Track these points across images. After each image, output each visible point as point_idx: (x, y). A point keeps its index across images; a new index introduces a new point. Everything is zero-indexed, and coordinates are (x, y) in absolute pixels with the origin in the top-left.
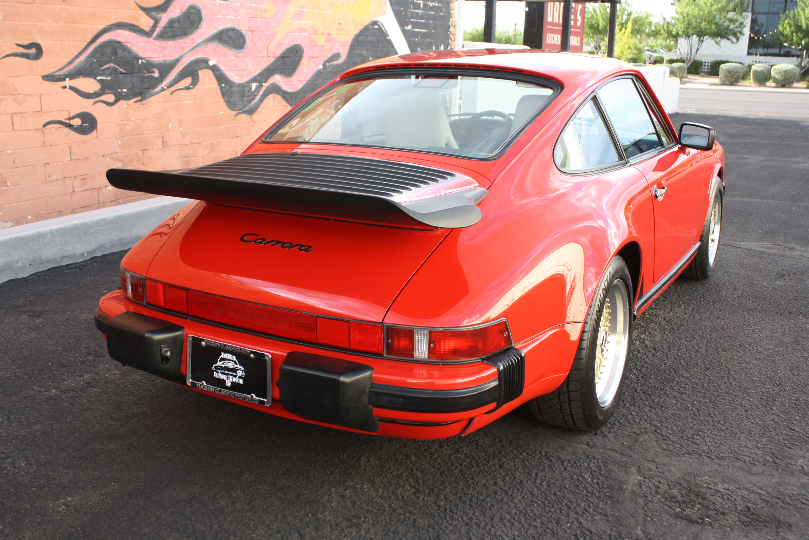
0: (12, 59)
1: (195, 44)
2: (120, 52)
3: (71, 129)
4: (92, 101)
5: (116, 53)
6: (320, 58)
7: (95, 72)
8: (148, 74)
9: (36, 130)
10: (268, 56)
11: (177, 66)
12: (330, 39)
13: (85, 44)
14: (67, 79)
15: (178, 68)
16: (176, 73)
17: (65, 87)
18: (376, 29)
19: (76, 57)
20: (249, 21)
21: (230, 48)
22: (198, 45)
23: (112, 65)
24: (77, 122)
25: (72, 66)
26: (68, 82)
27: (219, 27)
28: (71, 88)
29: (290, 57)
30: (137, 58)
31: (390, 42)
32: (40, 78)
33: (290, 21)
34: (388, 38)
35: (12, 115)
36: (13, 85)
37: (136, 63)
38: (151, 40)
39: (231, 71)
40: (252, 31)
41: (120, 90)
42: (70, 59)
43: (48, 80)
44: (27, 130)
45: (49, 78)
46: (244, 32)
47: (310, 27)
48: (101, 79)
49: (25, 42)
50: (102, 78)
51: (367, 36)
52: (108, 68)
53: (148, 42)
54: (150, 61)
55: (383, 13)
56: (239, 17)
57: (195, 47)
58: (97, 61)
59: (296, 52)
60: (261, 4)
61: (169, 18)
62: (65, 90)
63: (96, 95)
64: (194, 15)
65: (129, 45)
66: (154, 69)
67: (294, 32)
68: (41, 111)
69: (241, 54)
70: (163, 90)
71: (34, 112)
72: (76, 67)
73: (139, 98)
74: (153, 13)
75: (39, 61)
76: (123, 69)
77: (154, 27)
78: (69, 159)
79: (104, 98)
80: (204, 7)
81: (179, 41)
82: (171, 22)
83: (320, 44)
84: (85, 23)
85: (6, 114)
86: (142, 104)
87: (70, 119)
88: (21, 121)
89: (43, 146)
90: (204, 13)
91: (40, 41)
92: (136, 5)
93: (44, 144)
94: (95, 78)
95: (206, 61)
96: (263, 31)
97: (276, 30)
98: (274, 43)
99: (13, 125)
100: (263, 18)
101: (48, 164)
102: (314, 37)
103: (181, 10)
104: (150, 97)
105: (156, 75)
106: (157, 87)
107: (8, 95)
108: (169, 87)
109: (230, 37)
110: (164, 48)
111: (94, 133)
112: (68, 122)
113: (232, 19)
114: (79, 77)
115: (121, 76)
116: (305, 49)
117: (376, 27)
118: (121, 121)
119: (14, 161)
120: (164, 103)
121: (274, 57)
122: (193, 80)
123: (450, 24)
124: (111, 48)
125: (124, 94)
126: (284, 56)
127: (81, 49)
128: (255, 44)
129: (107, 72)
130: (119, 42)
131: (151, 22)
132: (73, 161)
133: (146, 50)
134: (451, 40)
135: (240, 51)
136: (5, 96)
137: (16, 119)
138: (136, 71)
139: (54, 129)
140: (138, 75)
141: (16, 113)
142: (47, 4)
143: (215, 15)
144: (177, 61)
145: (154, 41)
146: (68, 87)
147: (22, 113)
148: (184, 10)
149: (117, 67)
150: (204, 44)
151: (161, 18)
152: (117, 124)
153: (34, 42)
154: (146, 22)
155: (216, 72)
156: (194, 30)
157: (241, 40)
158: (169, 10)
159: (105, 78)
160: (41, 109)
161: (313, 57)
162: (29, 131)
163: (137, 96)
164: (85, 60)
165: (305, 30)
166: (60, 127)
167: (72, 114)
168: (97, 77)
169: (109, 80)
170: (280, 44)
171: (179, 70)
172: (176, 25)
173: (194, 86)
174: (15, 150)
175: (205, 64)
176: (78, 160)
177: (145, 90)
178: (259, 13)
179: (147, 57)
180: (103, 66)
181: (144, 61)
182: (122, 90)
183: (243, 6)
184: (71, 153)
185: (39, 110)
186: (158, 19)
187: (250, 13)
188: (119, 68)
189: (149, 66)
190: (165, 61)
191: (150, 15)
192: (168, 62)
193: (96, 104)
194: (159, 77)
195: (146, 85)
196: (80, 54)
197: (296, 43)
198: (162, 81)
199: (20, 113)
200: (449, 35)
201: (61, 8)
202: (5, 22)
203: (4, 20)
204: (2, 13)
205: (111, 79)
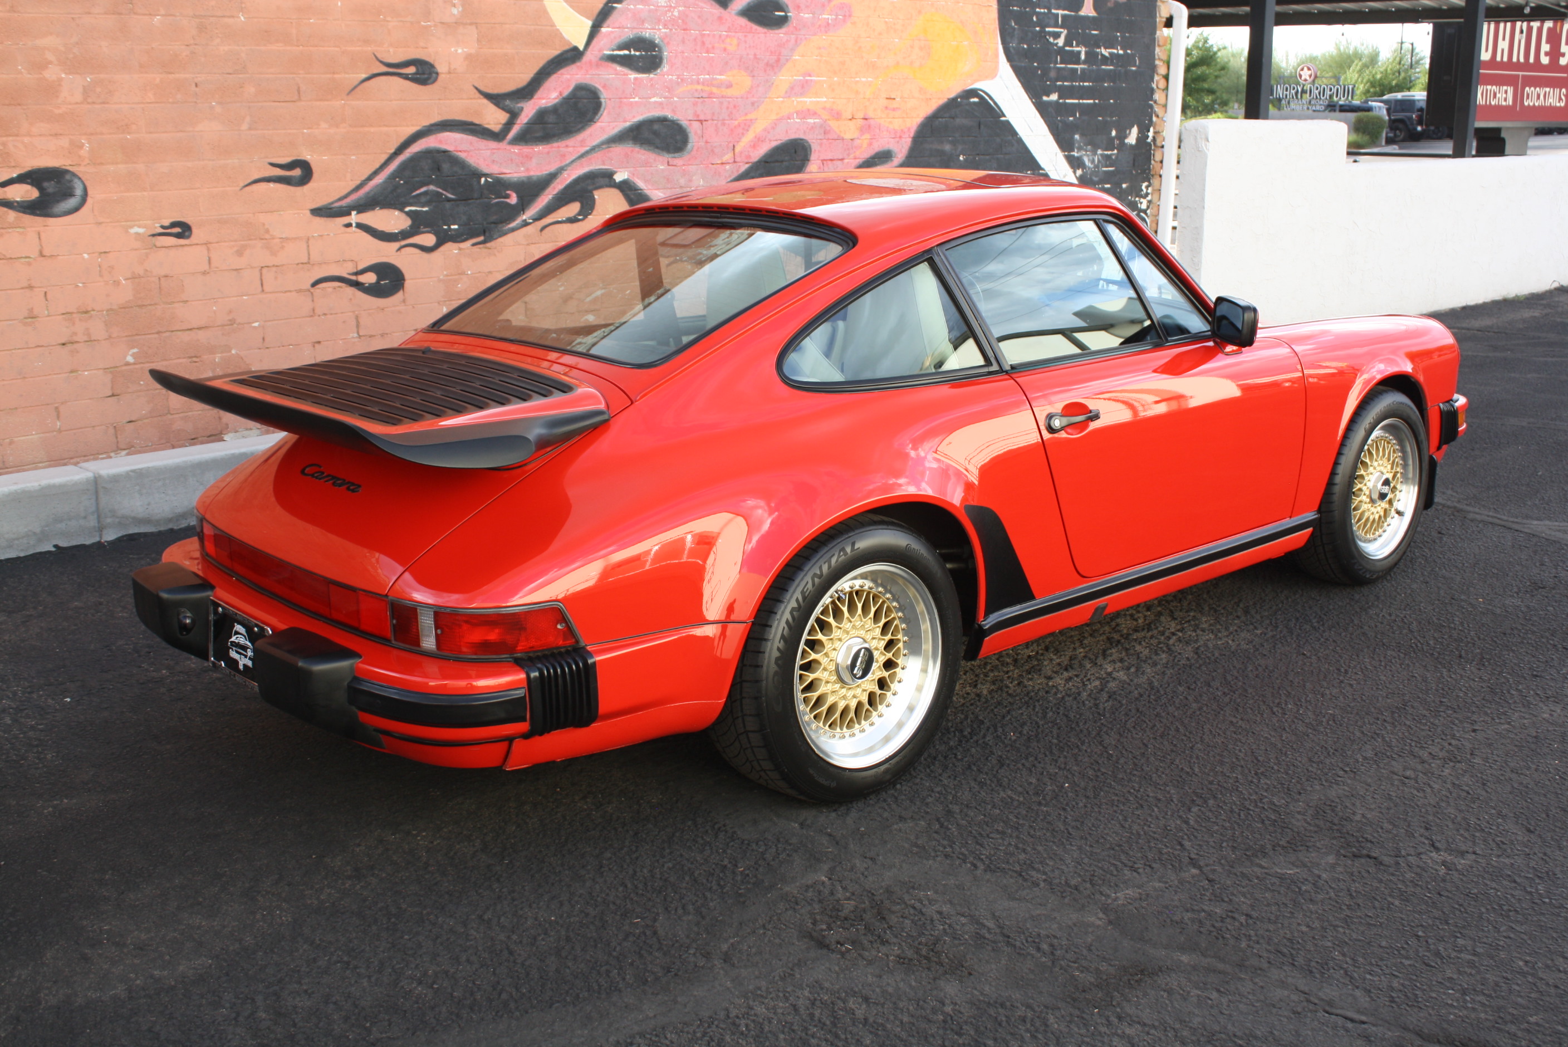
0: (263, 185)
1: (588, 148)
2: (446, 167)
3: (359, 290)
4: (396, 245)
5: (439, 169)
6: (846, 161)
7: (403, 199)
8: (496, 200)
9: (299, 291)
10: (735, 162)
11: (552, 186)
12: (869, 126)
13: (384, 157)
14: (354, 213)
15: (554, 188)
16: (550, 197)
17: (349, 225)
18: (974, 103)
19: (370, 178)
20: (695, 104)
21: (656, 150)
22: (593, 149)
23: (432, 187)
24: (370, 278)
25: (362, 192)
26: (354, 217)
27: (634, 117)
28: (360, 226)
29: (782, 162)
30: (478, 175)
31: (1008, 129)
32: (308, 213)
33: (781, 99)
34: (1003, 119)
35: (261, 270)
36: (264, 224)
37: (474, 182)
38: (503, 145)
39: (658, 189)
40: (701, 121)
41: (445, 227)
42: (358, 182)
43: (321, 216)
44: (286, 292)
45: (323, 212)
46: (684, 123)
47: (824, 108)
48: (411, 211)
49: (284, 160)
50: (413, 208)
51: (953, 118)
52: (426, 193)
53: (498, 149)
54: (502, 179)
55: (992, 74)
56: (675, 99)
57: (587, 153)
58: (405, 182)
59: (795, 152)
60: (721, 75)
61: (537, 108)
62: (349, 230)
63: (404, 235)
64: (585, 101)
65: (462, 155)
66: (508, 192)
67: (789, 119)
68: (309, 263)
69: (679, 160)
70: (525, 224)
71: (298, 264)
72: (368, 193)
73: (482, 238)
74: (508, 102)
75: (306, 188)
76: (453, 194)
77: (509, 125)
78: (356, 335)
79: (417, 240)
80: (604, 87)
81: (555, 144)
82: (542, 115)
83: (848, 136)
84: (387, 126)
85: (252, 268)
86: (486, 248)
87: (357, 274)
88: (276, 278)
89: (312, 316)
90: (604, 96)
91: (308, 158)
92: (475, 91)
93: (313, 313)
94: (402, 210)
95: (609, 175)
96: (724, 120)
97: (749, 117)
98: (750, 136)
99: (262, 285)
100: (723, 97)
101: (319, 342)
102: (833, 124)
103: (561, 93)
104: (500, 236)
105: (513, 200)
106: (514, 220)
107: (255, 239)
108: (538, 218)
109: (655, 133)
110: (529, 157)
111: (399, 295)
112: (354, 278)
113: (661, 103)
114: (373, 209)
115: (448, 205)
116: (815, 147)
117: (976, 100)
118: (447, 275)
119: (264, 339)
120: (528, 245)
121: (747, 163)
122: (582, 207)
123: (1154, 86)
124: (429, 161)
125: (453, 233)
126: (769, 160)
127: (377, 165)
128: (707, 142)
129: (423, 199)
130: (445, 152)
131: (503, 117)
132: (362, 338)
133: (494, 161)
134: (1157, 116)
135: (676, 155)
136: (250, 242)
137: (268, 276)
138: (476, 195)
139: (330, 290)
140: (478, 201)
141: (268, 267)
142: (321, 100)
143: (626, 98)
144: (552, 177)
145: (509, 147)
146: (354, 225)
147: (277, 266)
148: (566, 93)
149: (440, 190)
150: (604, 147)
151: (522, 109)
152: (440, 281)
153: (299, 158)
154: (494, 117)
155: (629, 193)
156: (586, 125)
157: (678, 138)
158: (537, 96)
159: (418, 209)
160: (309, 259)
161: (831, 160)
162: (288, 294)
163: (478, 235)
164: (385, 182)
165: (815, 114)
166: (339, 287)
167: (361, 267)
168: (405, 207)
169: (426, 211)
170: (758, 140)
171: (555, 192)
172: (551, 118)
173: (585, 217)
174: (266, 321)
175: (607, 180)
176: (371, 336)
177: (493, 225)
178: (715, 90)
179: (496, 172)
180: (416, 190)
181: (489, 180)
182: (449, 227)
183: (682, 80)
184: (358, 326)
185: (305, 260)
186: (516, 110)
187: (696, 90)
188: (444, 192)
189: (500, 186)
190: (529, 178)
191: (501, 106)
192: (535, 178)
193: (404, 250)
194: (517, 203)
195: (494, 218)
196: (376, 173)
197: (793, 136)
198: (523, 211)
199: (274, 266)
200: (1151, 107)
201: (344, 104)
202: (253, 132)
203: (250, 129)
204: (248, 119)
205: (430, 209)
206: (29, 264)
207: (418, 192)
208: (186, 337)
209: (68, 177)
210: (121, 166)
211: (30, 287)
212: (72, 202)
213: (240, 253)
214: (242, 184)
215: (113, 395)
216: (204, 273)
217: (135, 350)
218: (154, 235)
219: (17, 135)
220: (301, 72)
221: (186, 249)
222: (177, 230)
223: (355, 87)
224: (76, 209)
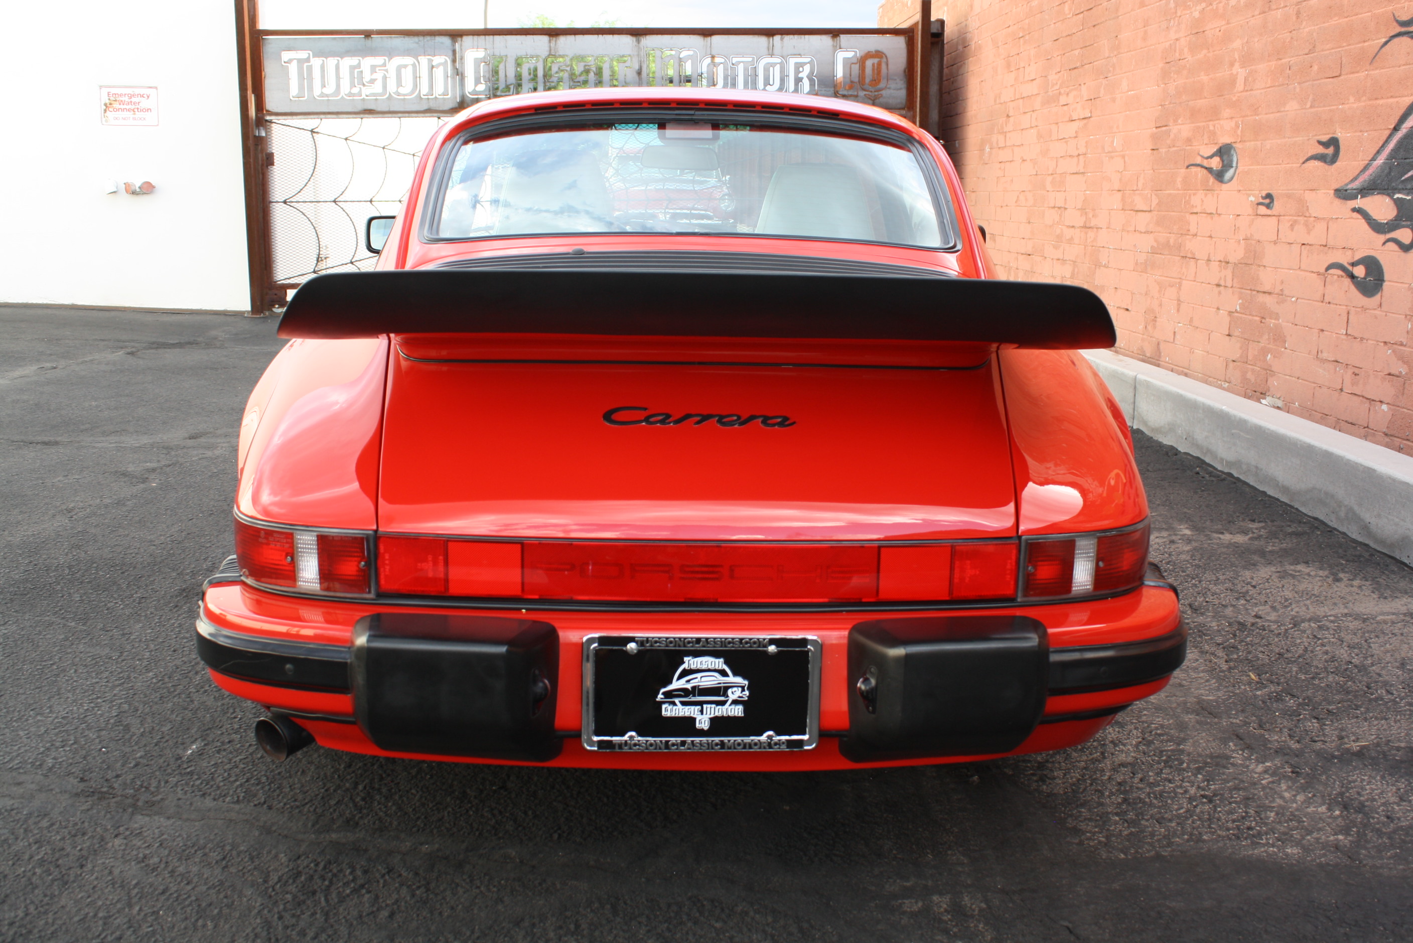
0: (1313, 163)
3: (1353, 283)
4: (1382, 238)
7: (1393, 185)
9: (1319, 274)
13: (1386, 135)
14: (1359, 196)
17: (1354, 210)
19: (1374, 159)
24: (1361, 272)
25: (1367, 175)
26: (1359, 202)
28: (1361, 212)
32: (1332, 193)
35: (1301, 247)
36: (1307, 202)
42: (1366, 163)
43: (1339, 197)
44: (1311, 272)
45: (1343, 194)
48: (1398, 198)
49: (1325, 138)
50: (1400, 196)
52: (1411, 178)
58: (1397, 165)
62: (1353, 215)
63: (1391, 227)
68: (1326, 246)
71: (1321, 246)
72: (1371, 175)
75: (1334, 166)
78: (1345, 332)
79: (1396, 234)
84: (1392, 97)
85: (1297, 243)
87: (1353, 264)
88: (1308, 256)
89: (1323, 302)
91: (1339, 135)
93: (1323, 299)
94: (1391, 197)
99: (1301, 262)
101: (1324, 331)
111: (1377, 298)
112: (1350, 268)
114: (1373, 194)
119: (1296, 315)
127: (1380, 144)
129: (1409, 186)
132: (1350, 337)
137: (1305, 253)
139: (1336, 277)
141: (1305, 244)
142: (1353, 73)
146: (1359, 210)
152: (1409, 288)
153: (1334, 135)
159: (1404, 197)
160: (1328, 241)
162: (1312, 274)
164: (1384, 163)
166: (1342, 277)
167: (1356, 258)
168: (1394, 194)
169: (1409, 201)
174: (1299, 298)
176: (1355, 338)
180: (1404, 174)
184: (1346, 323)
185: (1324, 244)
193: (1387, 245)
196: (1378, 153)
199: (1308, 244)
201: (1367, 75)
202: (1313, 110)
203: (1311, 107)
204: (1311, 98)
205: (1412, 198)
206: (1212, 218)
207: (1406, 176)
208: (1262, 298)
209: (1232, 152)
210: (1253, 143)
211: (1211, 237)
212: (1232, 171)
213: (1292, 227)
214: (1301, 161)
215: (1229, 335)
216: (1275, 243)
217: (1240, 301)
218: (1259, 204)
219: (1219, 119)
220: (1345, 44)
221: (1269, 218)
222: (1267, 201)
223: (1377, 54)
224: (1232, 178)
